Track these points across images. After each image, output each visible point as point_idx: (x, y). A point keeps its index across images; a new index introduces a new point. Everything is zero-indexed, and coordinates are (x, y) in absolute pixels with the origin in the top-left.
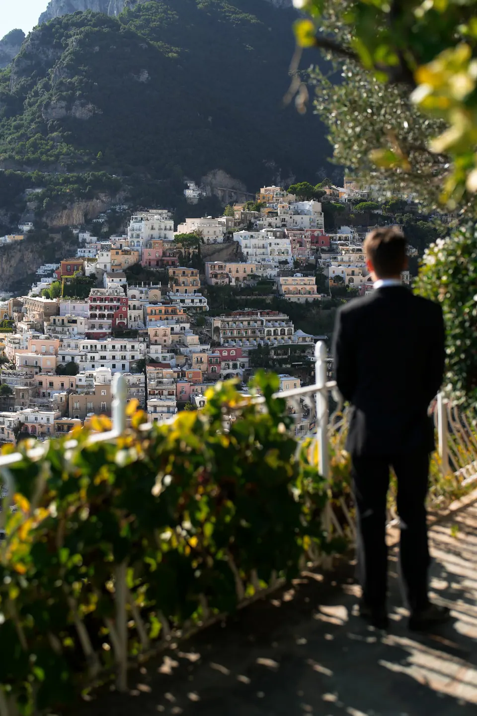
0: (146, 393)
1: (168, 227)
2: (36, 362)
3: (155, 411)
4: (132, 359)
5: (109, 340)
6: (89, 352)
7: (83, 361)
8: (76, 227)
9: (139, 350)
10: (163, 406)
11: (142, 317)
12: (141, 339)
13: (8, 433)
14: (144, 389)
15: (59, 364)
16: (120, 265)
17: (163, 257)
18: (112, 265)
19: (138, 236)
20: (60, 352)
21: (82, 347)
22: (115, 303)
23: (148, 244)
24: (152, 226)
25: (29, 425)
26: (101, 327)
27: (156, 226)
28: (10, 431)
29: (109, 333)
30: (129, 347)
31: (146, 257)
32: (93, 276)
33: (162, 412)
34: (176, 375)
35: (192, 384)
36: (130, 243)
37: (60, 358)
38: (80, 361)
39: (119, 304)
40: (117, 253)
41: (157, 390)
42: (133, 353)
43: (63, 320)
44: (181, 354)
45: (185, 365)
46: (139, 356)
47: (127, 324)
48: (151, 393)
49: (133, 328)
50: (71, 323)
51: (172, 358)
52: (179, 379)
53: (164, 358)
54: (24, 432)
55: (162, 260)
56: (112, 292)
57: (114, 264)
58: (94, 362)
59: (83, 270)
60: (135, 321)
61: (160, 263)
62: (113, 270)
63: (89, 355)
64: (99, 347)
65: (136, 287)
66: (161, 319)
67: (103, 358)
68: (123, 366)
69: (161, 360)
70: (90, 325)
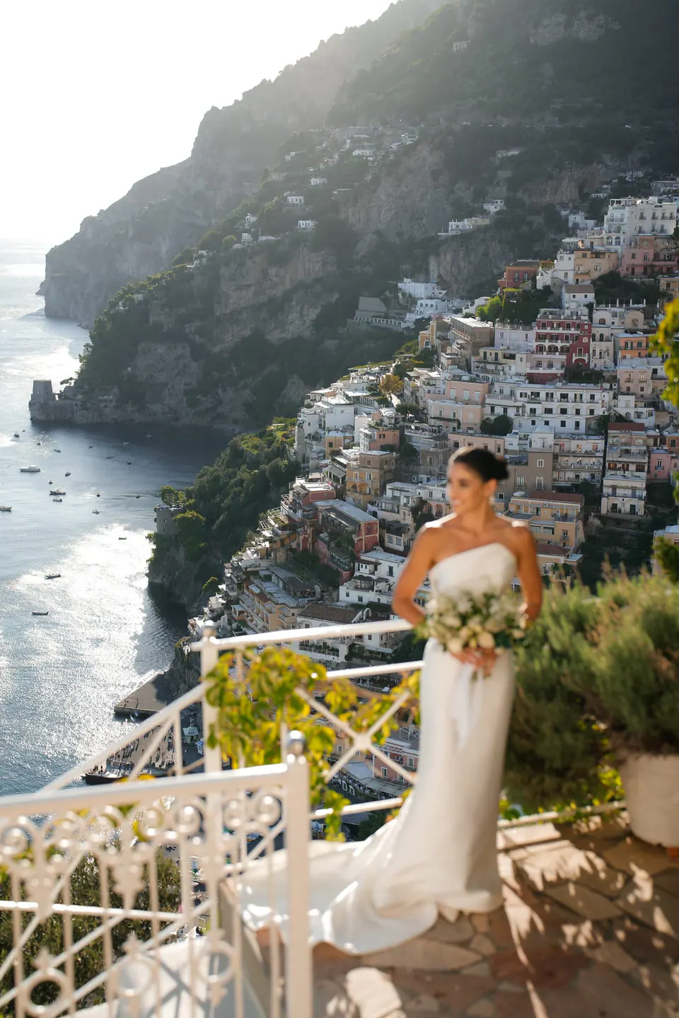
0: (604, 467)
1: (668, 215)
2: (454, 414)
3: (614, 494)
4: (590, 414)
5: (559, 384)
6: (528, 403)
7: (519, 415)
8: (564, 206)
9: (600, 402)
10: (626, 488)
11: (611, 352)
12: (607, 385)
13: (404, 513)
14: (601, 460)
15: (485, 417)
16: (588, 273)
17: (654, 260)
18: (577, 274)
19: (618, 230)
20: (488, 401)
21: (518, 395)
22: (573, 331)
23: (635, 243)
24: (642, 214)
25: (434, 504)
26: (550, 366)
27: (648, 215)
28: (407, 512)
29: (561, 374)
30: (586, 396)
31: (628, 261)
32: (547, 289)
33: (625, 496)
34: (651, 442)
35: (674, 455)
36: (605, 240)
37: (488, 409)
38: (516, 415)
39: (578, 332)
40: (584, 256)
41: (620, 462)
42: (592, 406)
43: (496, 354)
44: (664, 409)
45: (668, 426)
46: (599, 411)
47: (589, 362)
48: (611, 466)
49: (597, 369)
50: (507, 358)
51: (650, 415)
52: (655, 448)
53: (639, 415)
54: (426, 513)
55: (652, 266)
56: (570, 314)
57: (579, 272)
58: (535, 416)
59: (534, 281)
60: (600, 358)
61: (650, 271)
62: (577, 280)
63: (529, 406)
64: (543, 395)
65: (608, 307)
66: (639, 355)
67: (549, 411)
68: (577, 424)
69: (632, 417)
70: (535, 363)
